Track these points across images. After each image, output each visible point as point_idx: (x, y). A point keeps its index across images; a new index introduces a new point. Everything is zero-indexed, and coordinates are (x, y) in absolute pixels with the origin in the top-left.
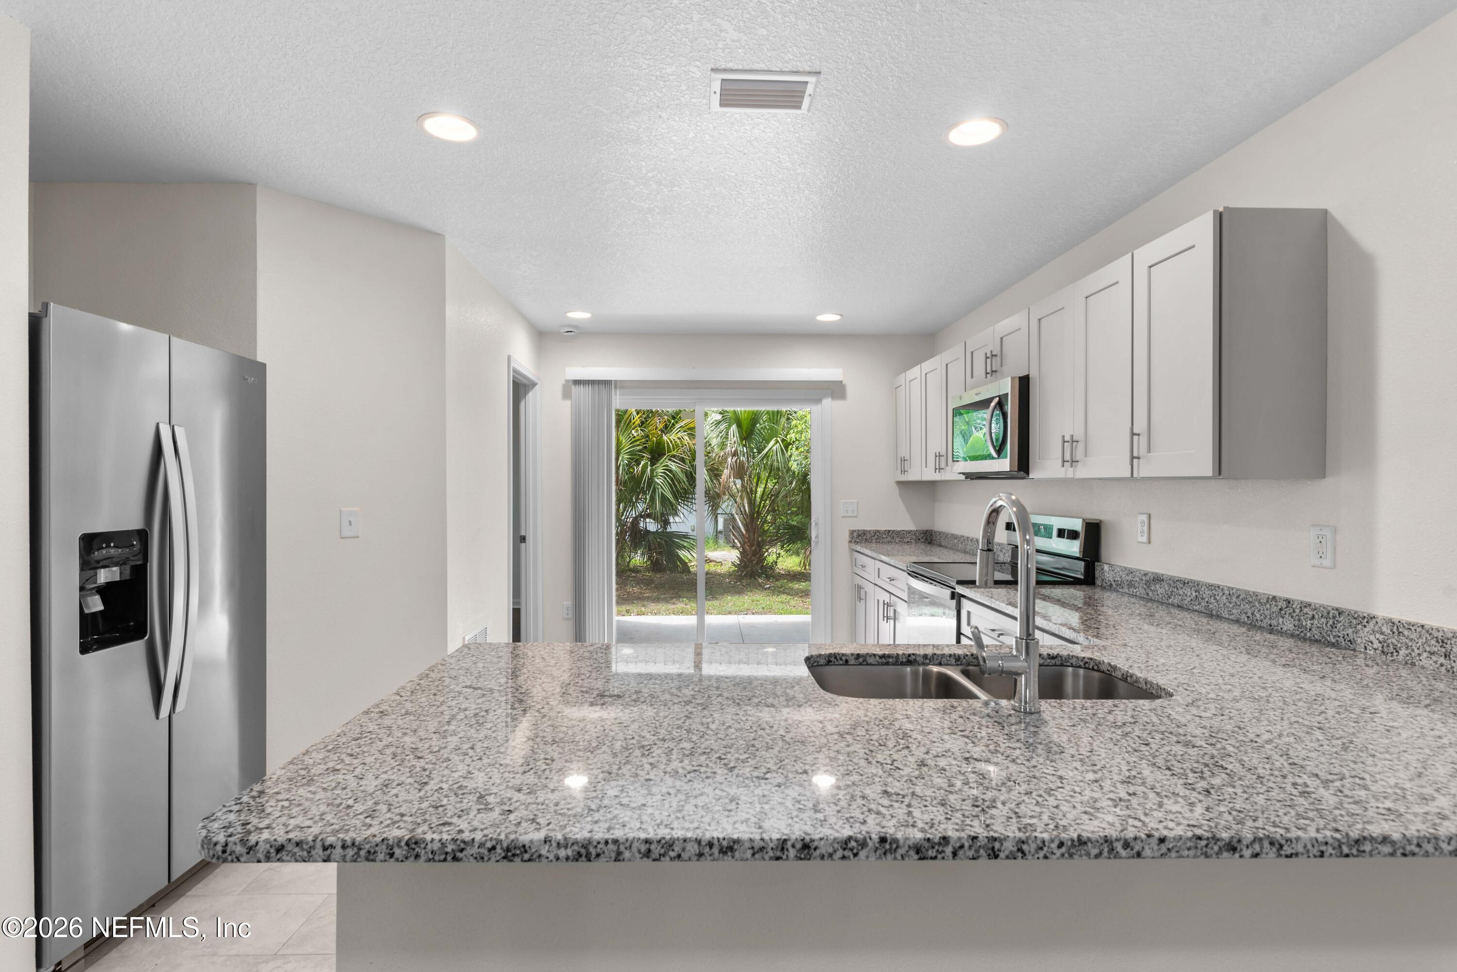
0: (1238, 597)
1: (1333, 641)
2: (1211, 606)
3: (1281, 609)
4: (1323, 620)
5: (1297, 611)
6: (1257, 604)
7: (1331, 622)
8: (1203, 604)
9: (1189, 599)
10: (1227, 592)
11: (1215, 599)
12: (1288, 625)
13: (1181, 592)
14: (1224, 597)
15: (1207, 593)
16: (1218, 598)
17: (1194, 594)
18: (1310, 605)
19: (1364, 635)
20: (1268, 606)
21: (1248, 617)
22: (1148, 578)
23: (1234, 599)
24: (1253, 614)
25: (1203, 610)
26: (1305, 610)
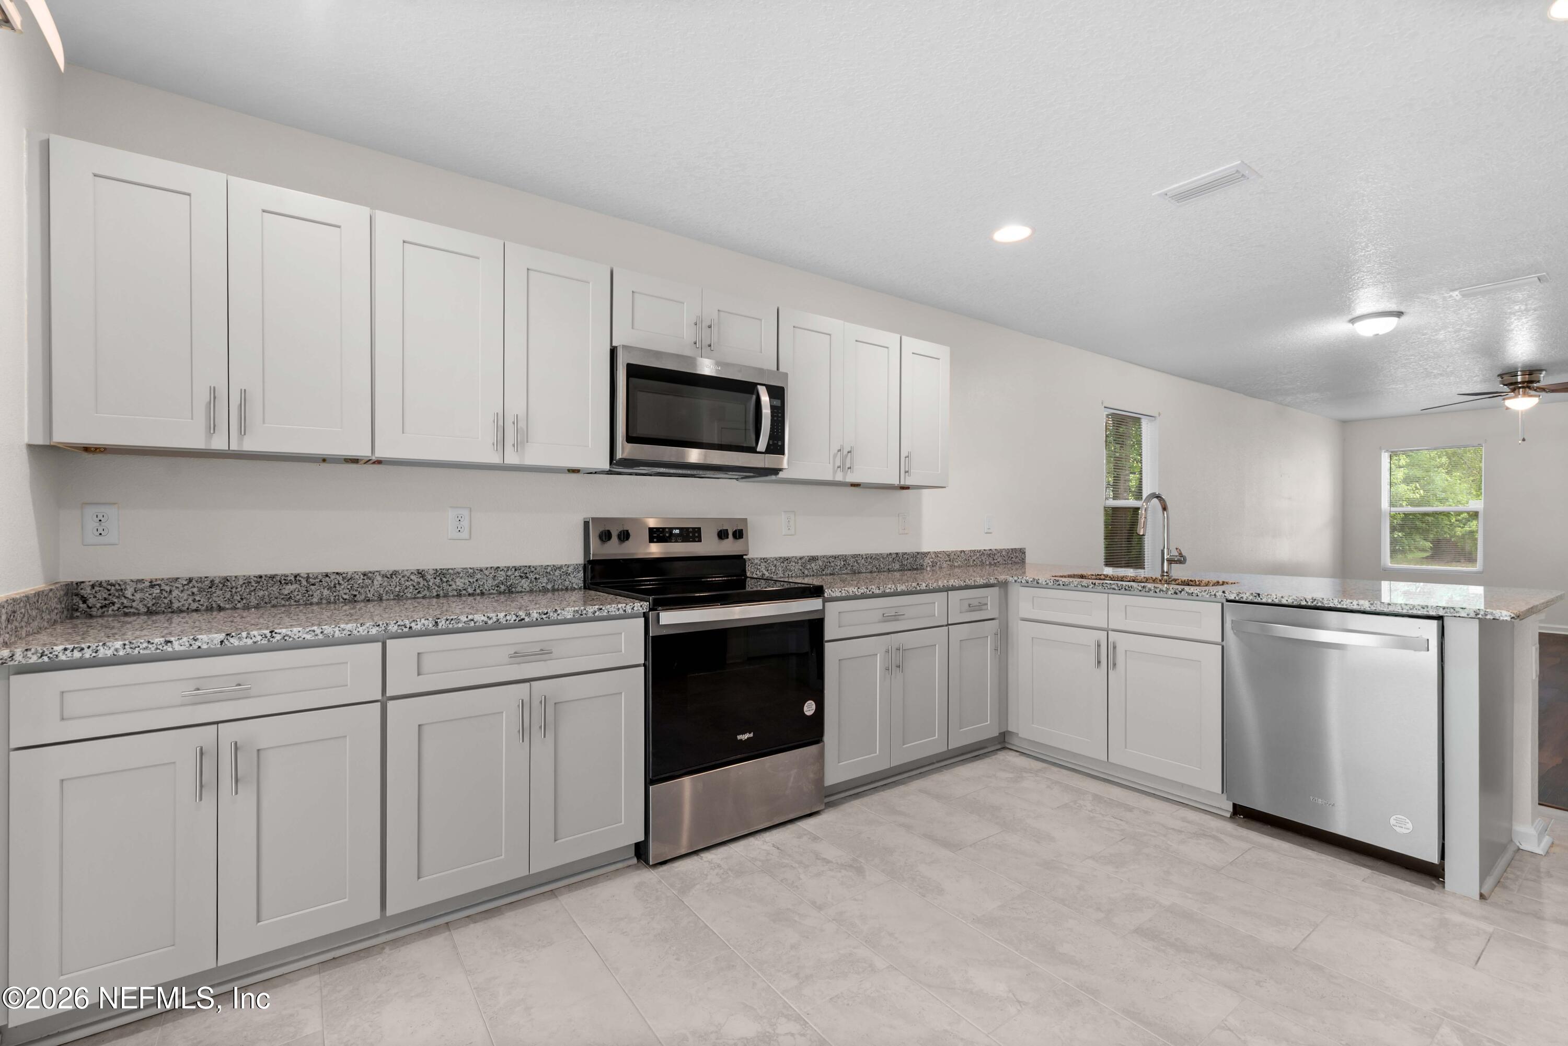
0: (871, 558)
1: (915, 567)
2: (854, 568)
3: (894, 559)
4: (912, 559)
5: (901, 557)
6: (882, 559)
7: (914, 559)
8: (849, 568)
9: (839, 567)
10: (865, 557)
11: (857, 563)
12: (897, 566)
13: (832, 564)
14: (863, 560)
15: (852, 560)
16: (859, 562)
17: (842, 563)
18: (906, 553)
19: (928, 561)
20: (887, 559)
21: (877, 568)
22: (803, 560)
23: (869, 560)
24: (879, 565)
25: (849, 572)
26: (904, 556)
